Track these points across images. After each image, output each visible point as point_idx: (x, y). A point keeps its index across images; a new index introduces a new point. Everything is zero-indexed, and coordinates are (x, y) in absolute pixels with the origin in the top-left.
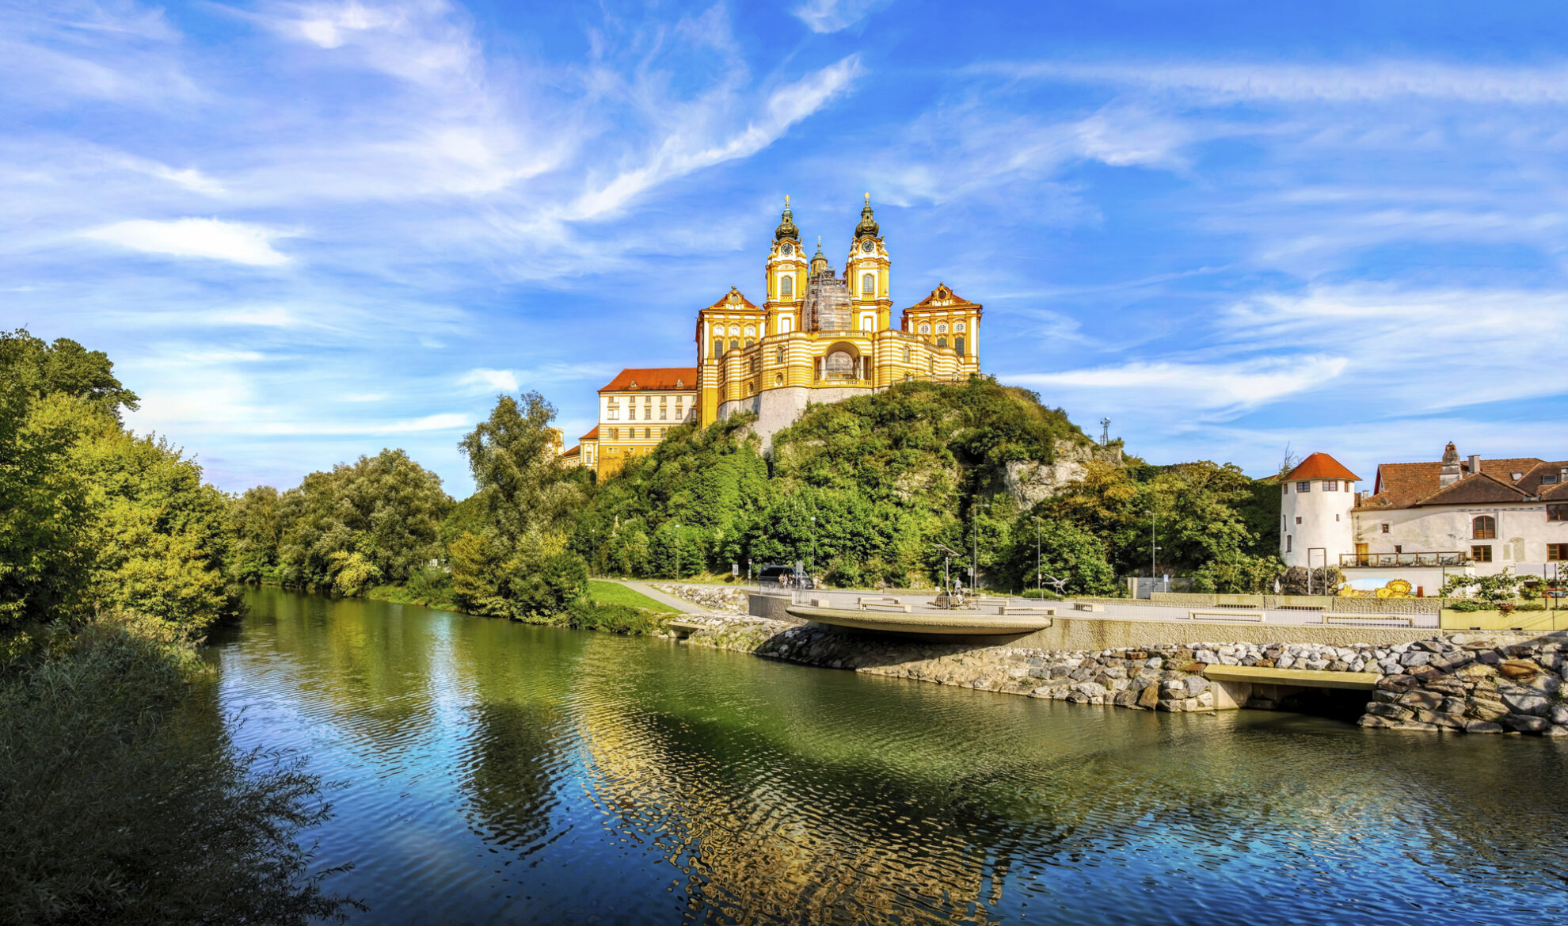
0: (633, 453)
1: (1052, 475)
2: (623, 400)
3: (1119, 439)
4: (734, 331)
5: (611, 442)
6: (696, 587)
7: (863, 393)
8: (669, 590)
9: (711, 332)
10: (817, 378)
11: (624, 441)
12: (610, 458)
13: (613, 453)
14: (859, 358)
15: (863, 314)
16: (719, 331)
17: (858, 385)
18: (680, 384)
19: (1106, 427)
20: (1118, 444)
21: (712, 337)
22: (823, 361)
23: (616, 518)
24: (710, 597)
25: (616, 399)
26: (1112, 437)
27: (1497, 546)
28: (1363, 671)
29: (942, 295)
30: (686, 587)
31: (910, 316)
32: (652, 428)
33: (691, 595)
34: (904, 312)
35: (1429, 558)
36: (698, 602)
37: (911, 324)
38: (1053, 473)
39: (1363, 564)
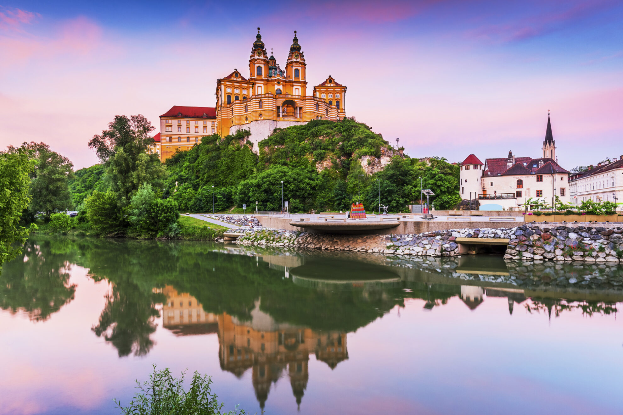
0: (181, 150)
1: (379, 162)
2: (174, 122)
3: (403, 147)
4: (237, 91)
5: (168, 144)
6: (231, 216)
7: (299, 124)
8: (216, 218)
9: (225, 90)
10: (278, 116)
11: (175, 143)
12: (167, 152)
13: (169, 150)
14: (297, 107)
15: (295, 87)
16: (229, 90)
17: (296, 120)
18: (205, 115)
19: (398, 142)
20: (403, 149)
21: (226, 93)
22: (281, 107)
23: (177, 183)
24: (240, 220)
25: (170, 121)
26: (400, 146)
27: (523, 190)
28: (504, 238)
29: (330, 82)
30: (226, 216)
31: (317, 90)
32: (191, 137)
33: (230, 219)
34: (314, 87)
35: (504, 195)
36: (234, 223)
37: (318, 93)
38: (380, 162)
39: (485, 198)
